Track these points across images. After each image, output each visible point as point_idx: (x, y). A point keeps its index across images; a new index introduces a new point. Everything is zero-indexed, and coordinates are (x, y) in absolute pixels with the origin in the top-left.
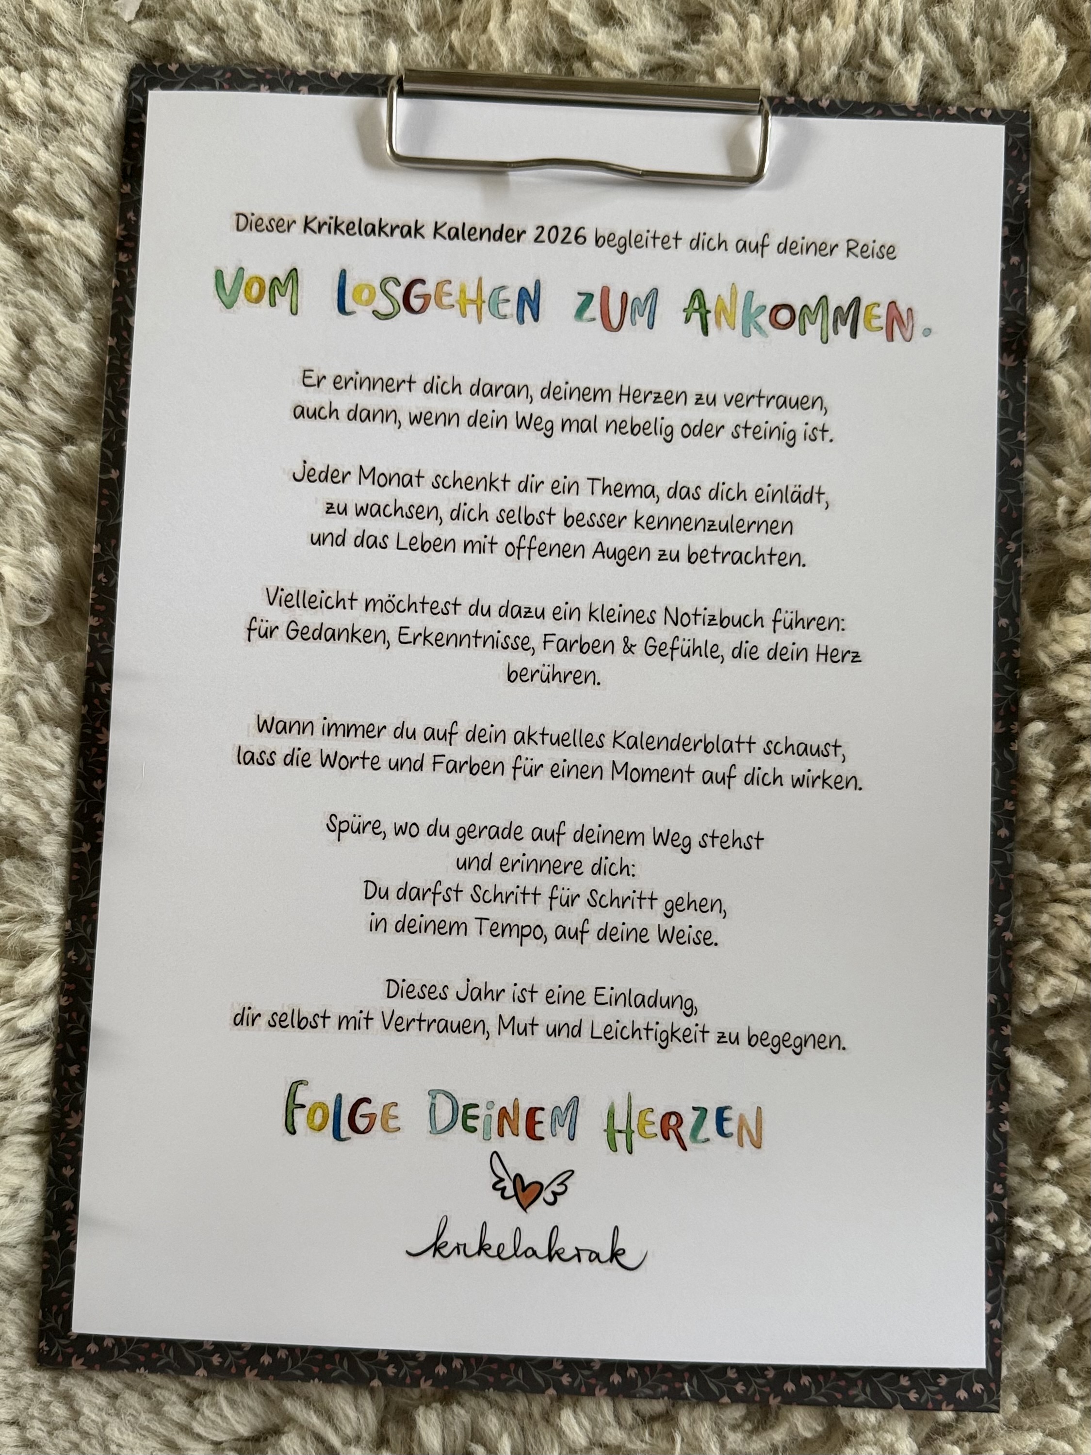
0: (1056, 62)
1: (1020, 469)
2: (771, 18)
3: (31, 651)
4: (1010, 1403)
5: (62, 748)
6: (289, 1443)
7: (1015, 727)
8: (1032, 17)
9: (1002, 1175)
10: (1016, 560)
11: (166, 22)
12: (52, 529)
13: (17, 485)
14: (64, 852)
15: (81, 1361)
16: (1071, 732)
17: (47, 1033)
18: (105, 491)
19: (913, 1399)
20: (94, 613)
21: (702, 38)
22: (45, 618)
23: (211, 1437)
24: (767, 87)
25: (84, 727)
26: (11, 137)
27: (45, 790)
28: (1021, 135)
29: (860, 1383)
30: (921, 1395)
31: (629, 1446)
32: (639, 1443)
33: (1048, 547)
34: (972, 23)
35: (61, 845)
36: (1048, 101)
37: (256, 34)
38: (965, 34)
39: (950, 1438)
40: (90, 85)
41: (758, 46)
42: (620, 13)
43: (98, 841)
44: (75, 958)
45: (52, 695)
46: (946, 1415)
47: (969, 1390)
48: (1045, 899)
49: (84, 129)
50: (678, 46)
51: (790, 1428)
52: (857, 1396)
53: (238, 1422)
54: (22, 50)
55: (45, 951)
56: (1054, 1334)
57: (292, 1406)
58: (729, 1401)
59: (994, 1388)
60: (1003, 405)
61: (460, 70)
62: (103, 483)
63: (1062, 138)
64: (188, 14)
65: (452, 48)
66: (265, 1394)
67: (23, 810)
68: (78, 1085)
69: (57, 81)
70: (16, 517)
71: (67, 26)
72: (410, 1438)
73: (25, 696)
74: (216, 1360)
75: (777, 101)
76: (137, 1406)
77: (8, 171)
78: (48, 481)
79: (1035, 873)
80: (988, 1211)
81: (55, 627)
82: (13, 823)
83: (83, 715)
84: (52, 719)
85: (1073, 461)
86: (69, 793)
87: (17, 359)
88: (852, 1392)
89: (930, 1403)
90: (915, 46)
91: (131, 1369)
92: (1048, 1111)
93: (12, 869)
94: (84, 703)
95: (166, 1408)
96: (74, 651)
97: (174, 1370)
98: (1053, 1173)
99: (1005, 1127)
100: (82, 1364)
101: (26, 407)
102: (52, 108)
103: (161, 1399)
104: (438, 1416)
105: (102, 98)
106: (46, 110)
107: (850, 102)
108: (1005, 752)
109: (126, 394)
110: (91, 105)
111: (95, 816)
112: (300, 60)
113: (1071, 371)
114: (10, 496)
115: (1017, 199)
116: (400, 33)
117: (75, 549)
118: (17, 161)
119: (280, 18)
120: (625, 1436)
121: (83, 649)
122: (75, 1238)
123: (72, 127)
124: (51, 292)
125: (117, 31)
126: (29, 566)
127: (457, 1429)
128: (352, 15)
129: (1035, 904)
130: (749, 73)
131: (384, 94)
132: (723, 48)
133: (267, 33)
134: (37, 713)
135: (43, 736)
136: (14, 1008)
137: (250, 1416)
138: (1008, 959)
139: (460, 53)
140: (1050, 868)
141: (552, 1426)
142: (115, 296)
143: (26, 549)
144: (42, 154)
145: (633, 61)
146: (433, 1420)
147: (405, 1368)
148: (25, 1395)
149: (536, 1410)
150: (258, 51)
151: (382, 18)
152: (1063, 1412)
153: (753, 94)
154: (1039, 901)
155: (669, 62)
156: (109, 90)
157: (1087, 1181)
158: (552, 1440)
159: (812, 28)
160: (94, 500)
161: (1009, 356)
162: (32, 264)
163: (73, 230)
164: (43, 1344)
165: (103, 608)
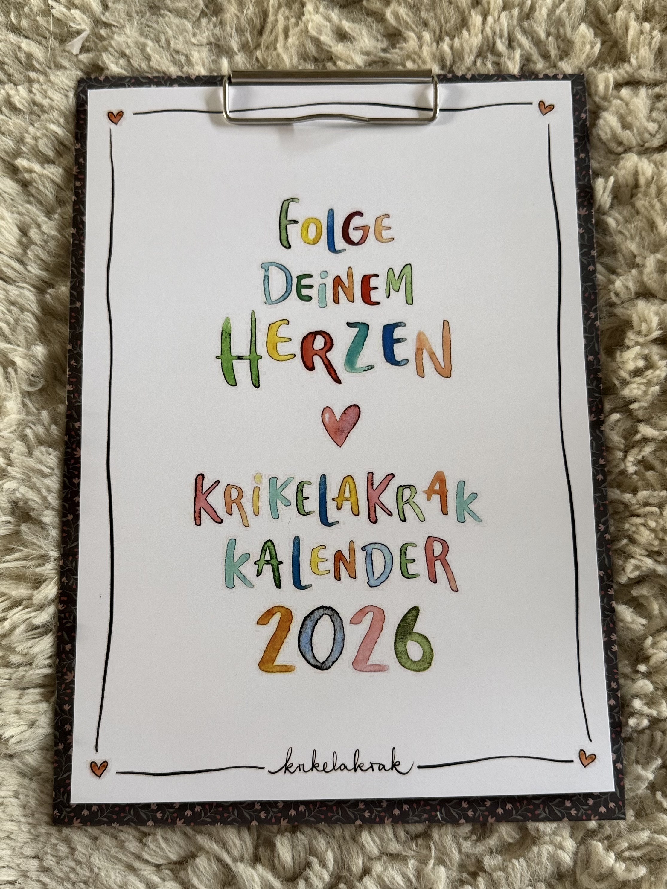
0: (595, 48)
1: (594, 272)
2: (434, 33)
3: (33, 405)
4: (630, 814)
5: (52, 459)
6: (201, 862)
7: (602, 417)
8: (580, 24)
9: (616, 677)
10: (595, 323)
11: (98, 53)
12: (43, 337)
13: (22, 312)
14: (57, 520)
15: (79, 820)
16: (633, 419)
17: (51, 626)
18: (73, 314)
19: (574, 814)
20: (70, 383)
21: (398, 46)
22: (40, 386)
23: (154, 861)
24: (436, 70)
25: (67, 448)
26: (12, 121)
27: (44, 484)
28: (580, 87)
29: (541, 806)
30: (578, 812)
31: (404, 853)
32: (410, 851)
33: (612, 315)
34: (547, 30)
35: (55, 516)
36: (592, 69)
37: (148, 58)
38: (543, 35)
39: (595, 838)
40: (56, 90)
41: (428, 48)
42: (350, 34)
43: (77, 513)
44: (66, 582)
45: (46, 429)
46: (593, 824)
47: (606, 806)
48: (626, 515)
49: (54, 114)
50: (384, 50)
51: (499, 836)
52: (540, 814)
53: (169, 851)
54: (17, 74)
55: (49, 578)
56: (651, 770)
57: (202, 840)
58: (465, 822)
59: (621, 805)
60: (581, 236)
61: (262, 70)
62: (72, 310)
63: (601, 88)
64: (110, 49)
65: (257, 59)
66: (185, 834)
67: (32, 495)
68: (71, 656)
69: (38, 90)
70: (22, 330)
71: (42, 59)
72: (273, 856)
73: (31, 430)
74: (159, 815)
75: (442, 77)
76: (110, 845)
77: (12, 140)
78: (39, 309)
79: (619, 500)
80: (609, 699)
81: (47, 392)
82: (26, 503)
83: (66, 442)
84: (47, 443)
85: (622, 265)
86: (58, 485)
87: (20, 242)
88: (537, 812)
89: (584, 816)
90: (515, 44)
91: (109, 823)
92: (638, 638)
93: (27, 529)
94: (66, 435)
95: (126, 844)
96: (58, 404)
97: (135, 823)
98: (643, 674)
99: (615, 648)
100: (80, 822)
101: (26, 269)
102: (35, 103)
103: (123, 839)
104: (289, 840)
105: (63, 97)
106: (32, 105)
107: (483, 75)
108: (597, 431)
109: (83, 259)
110: (57, 101)
111: (75, 499)
112: (173, 71)
113: (617, 215)
114: (19, 319)
115: (581, 122)
116: (229, 53)
117: (56, 347)
118: (16, 134)
119: (161, 49)
120: (401, 847)
121: (64, 403)
122: (71, 747)
123: (48, 114)
124: (38, 205)
125: (70, 60)
126: (30, 357)
127: (300, 848)
128: (201, 45)
129: (621, 518)
130: (424, 62)
131: (221, 84)
132: (409, 51)
133: (154, 57)
134: (38, 439)
135: (42, 453)
136: (30, 612)
137: (177, 848)
138: (608, 550)
139: (262, 62)
140: (628, 496)
141: (357, 843)
142: (74, 206)
143: (28, 348)
144: (31, 129)
145: (359, 60)
146: (286, 843)
147: (271, 813)
148: (42, 840)
149: (347, 834)
150: (150, 67)
151: (218, 46)
152: (661, 818)
153: (428, 73)
154: (623, 516)
155: (380, 60)
156: (66, 92)
157: (664, 678)
158: (358, 852)
159: (458, 37)
160: (67, 320)
161: (583, 209)
162: (27, 190)
163: (49, 170)
164: (56, 811)
165: (74, 380)
